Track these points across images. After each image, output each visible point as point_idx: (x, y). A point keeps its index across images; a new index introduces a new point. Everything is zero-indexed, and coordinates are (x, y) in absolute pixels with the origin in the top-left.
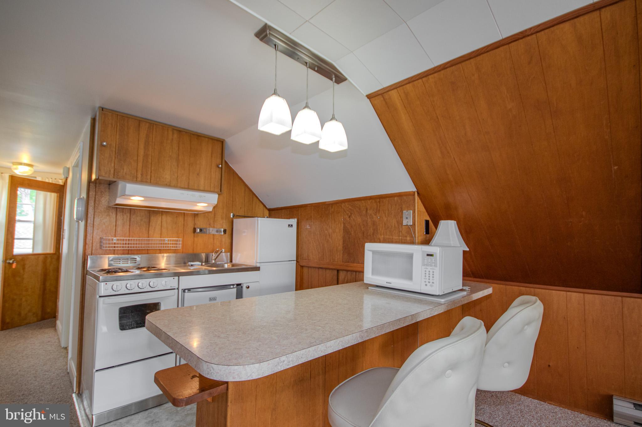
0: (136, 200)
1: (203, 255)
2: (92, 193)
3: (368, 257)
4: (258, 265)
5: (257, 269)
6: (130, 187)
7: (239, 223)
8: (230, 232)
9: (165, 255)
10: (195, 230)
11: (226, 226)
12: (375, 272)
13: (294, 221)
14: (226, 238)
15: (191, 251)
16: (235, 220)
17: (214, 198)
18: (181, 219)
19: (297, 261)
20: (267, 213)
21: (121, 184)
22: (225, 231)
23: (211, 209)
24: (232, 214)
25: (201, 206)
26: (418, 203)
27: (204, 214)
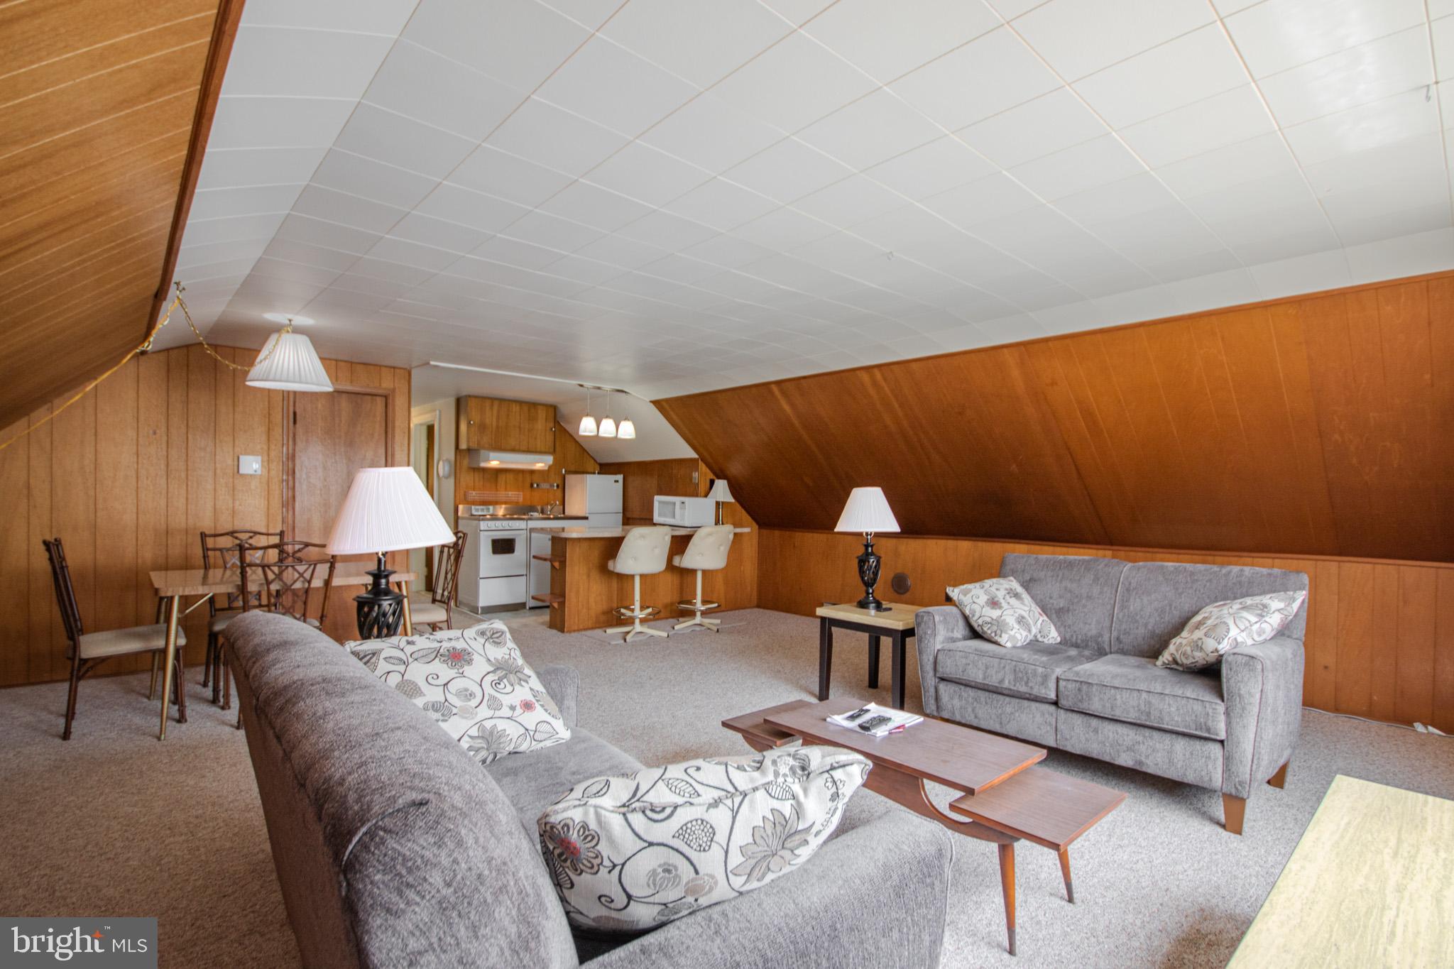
0: (494, 464)
1: (539, 508)
2: (458, 457)
3: (656, 505)
4: (587, 515)
5: (586, 518)
6: (492, 455)
7: (571, 479)
8: (562, 487)
9: (503, 506)
10: (532, 485)
11: (559, 482)
12: (660, 515)
13: (620, 477)
14: (559, 493)
15: (529, 503)
16: (567, 476)
17: (549, 459)
18: (521, 475)
19: (623, 513)
20: (598, 468)
21: (483, 452)
22: (558, 486)
23: (546, 468)
24: (564, 470)
25: (539, 466)
26: (702, 466)
27: (540, 472)
